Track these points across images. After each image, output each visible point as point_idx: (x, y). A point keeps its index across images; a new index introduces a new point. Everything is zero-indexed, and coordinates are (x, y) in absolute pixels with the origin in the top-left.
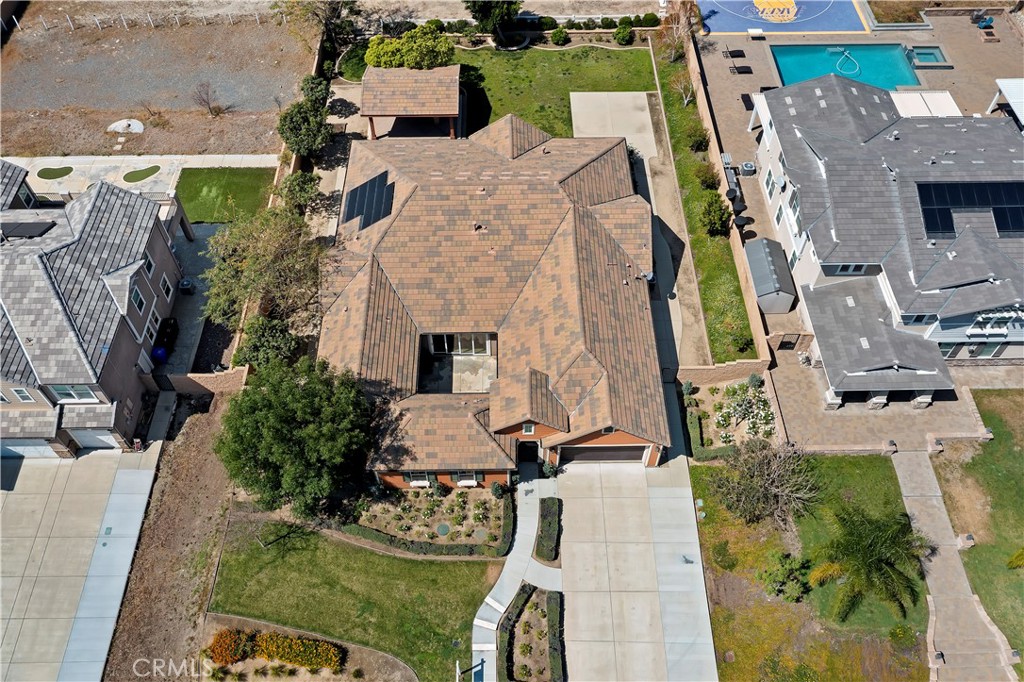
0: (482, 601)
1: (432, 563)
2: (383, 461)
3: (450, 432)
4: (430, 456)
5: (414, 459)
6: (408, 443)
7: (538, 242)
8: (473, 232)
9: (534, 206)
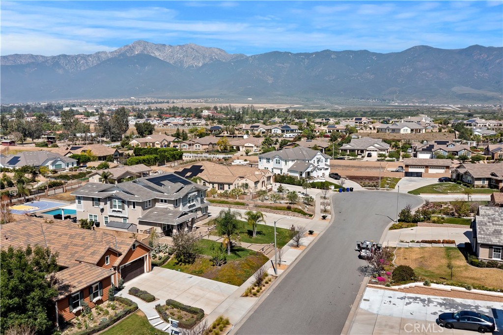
0: (148, 321)
1: (113, 327)
2: (61, 294)
3: (80, 271)
4: (79, 282)
5: (74, 287)
6: (66, 283)
7: (38, 235)
8: (5, 240)
9: (25, 227)
